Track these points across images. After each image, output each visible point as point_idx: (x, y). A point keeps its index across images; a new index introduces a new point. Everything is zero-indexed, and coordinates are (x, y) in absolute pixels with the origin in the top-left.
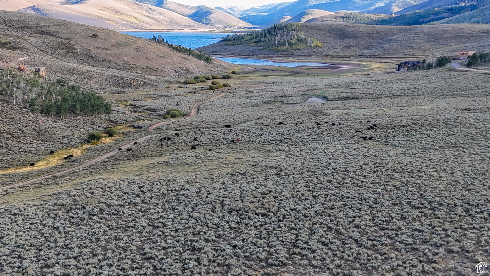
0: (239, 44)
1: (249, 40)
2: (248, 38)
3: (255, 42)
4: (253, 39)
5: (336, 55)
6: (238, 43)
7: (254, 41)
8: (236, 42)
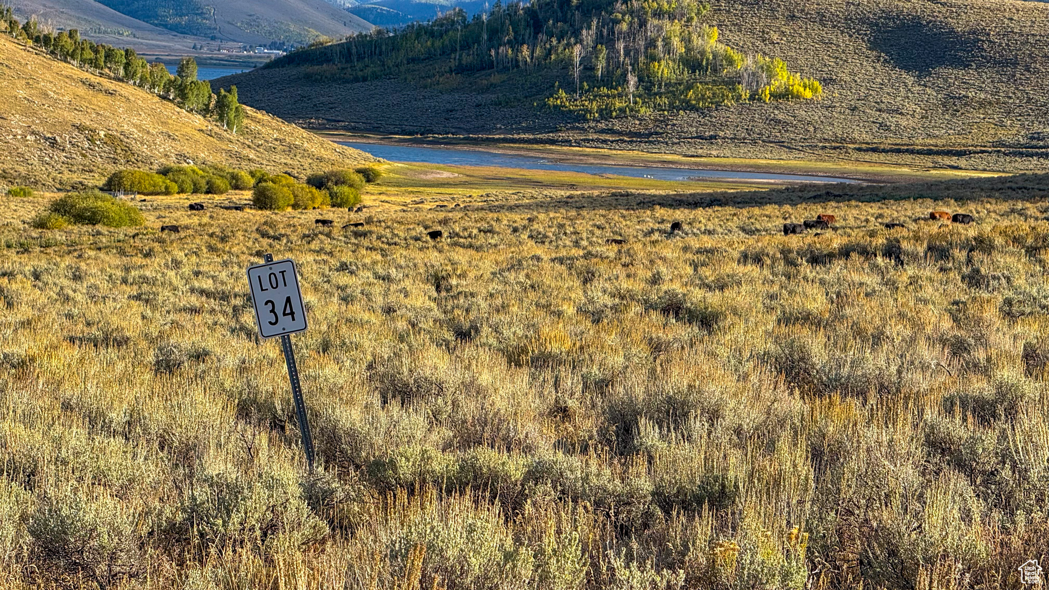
0: (376, 77)
1: (430, 57)
2: (420, 47)
3: (461, 69)
4: (446, 52)
5: (890, 141)
6: (368, 71)
7: (453, 64)
8: (359, 65)
